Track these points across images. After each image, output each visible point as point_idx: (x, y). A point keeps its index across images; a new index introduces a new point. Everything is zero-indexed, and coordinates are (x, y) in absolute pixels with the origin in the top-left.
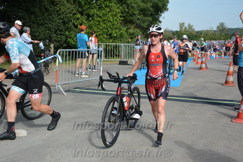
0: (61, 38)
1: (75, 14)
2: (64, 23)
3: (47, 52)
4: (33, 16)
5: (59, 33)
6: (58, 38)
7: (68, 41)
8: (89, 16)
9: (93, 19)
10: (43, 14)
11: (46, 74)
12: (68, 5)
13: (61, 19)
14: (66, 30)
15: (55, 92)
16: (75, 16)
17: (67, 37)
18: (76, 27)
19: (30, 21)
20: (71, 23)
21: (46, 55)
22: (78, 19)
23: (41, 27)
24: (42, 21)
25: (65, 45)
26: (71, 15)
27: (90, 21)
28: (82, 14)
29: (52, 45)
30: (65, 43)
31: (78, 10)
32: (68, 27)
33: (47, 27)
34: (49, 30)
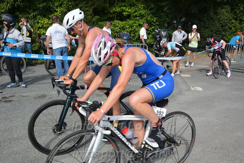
1: (231, 20)
2: (222, 26)
4: (202, 23)
5: (218, 33)
8: (241, 20)
10: (209, 21)
12: (226, 14)
13: (221, 24)
14: (223, 31)
17: (223, 35)
18: (231, 29)
20: (227, 26)
22: (233, 23)
24: (207, 25)
26: (228, 21)
27: (242, 24)
28: (236, 19)
31: (233, 17)
32: (225, 29)
33: (210, 29)
34: (212, 31)
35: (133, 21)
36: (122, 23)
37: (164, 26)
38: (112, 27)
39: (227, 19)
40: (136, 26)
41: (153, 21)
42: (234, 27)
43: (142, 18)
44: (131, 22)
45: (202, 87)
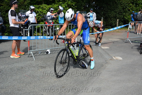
0: (121, 16)
1: (129, 4)
2: (123, 9)
5: (120, 14)
6: (119, 17)
8: (136, 4)
9: (139, 6)
10: (114, 5)
13: (122, 7)
14: (124, 12)
16: (129, 5)
17: (124, 16)
18: (129, 10)
19: (108, 9)
20: (127, 9)
22: (131, 6)
23: (112, 11)
26: (127, 5)
27: (137, 7)
28: (133, 3)
29: (118, 20)
30: (123, 19)
31: (131, 2)
34: (116, 12)
35: (57, 5)
36: (49, 6)
37: (81, 9)
38: (41, 10)
39: (127, 3)
41: (72, 5)
42: (132, 9)
43: (64, 3)
44: (56, 6)
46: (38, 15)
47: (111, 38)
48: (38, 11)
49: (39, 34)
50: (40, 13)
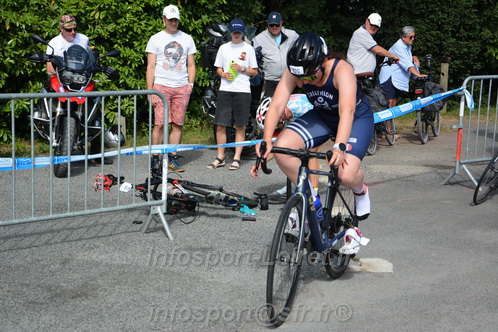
0: (469, 48)
3: (430, 84)
5: (464, 33)
6: (459, 49)
7: (486, 54)
11: (429, 139)
14: (485, 24)
15: (452, 180)
17: (485, 43)
19: (394, 9)
21: (427, 92)
23: (418, 21)
24: (421, 6)
25: (478, 66)
29: (445, 68)
30: (478, 60)
32: (489, 18)
33: (433, 21)
34: (440, 28)
37: (249, 12)
38: (30, 18)
40: (136, 14)
45: (390, 258)
46: (17, 47)
47: (388, 162)
48: (12, 24)
49: (23, 145)
50: (26, 35)
